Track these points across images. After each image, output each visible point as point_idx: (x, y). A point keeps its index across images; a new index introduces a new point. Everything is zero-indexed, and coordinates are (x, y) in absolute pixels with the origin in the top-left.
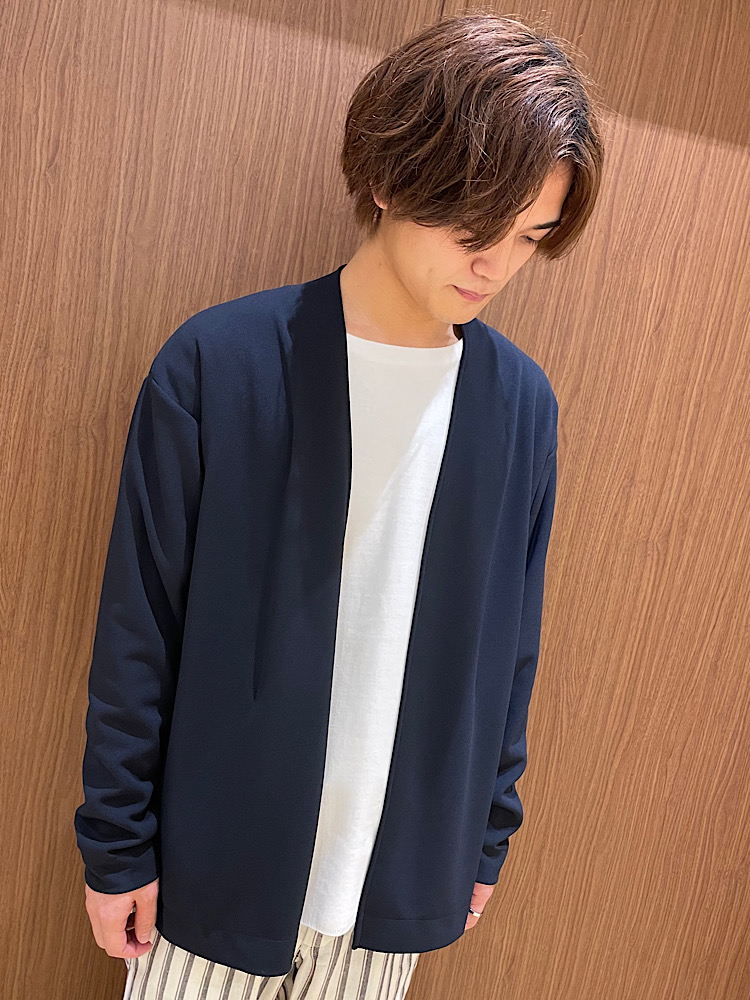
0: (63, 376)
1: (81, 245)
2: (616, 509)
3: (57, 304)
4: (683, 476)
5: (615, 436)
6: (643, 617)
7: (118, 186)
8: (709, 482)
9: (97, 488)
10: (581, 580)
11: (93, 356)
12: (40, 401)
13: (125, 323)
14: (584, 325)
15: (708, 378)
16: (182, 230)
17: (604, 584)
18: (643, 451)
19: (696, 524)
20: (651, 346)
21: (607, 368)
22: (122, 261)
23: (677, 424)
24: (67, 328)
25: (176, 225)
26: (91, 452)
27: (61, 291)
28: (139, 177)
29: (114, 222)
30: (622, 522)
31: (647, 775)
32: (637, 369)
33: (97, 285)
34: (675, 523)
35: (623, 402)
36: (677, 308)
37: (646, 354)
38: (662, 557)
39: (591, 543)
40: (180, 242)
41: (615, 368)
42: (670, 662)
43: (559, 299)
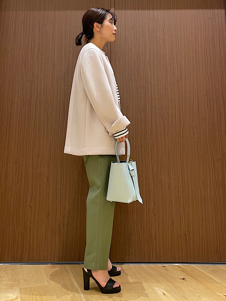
4: (178, 69)
6: (178, 99)
8: (184, 69)
15: (177, 50)
19: (184, 78)
20: (163, 46)
23: (173, 59)
31: (190, 135)
34: (179, 78)
36: (166, 38)
38: (178, 86)
42: (187, 108)
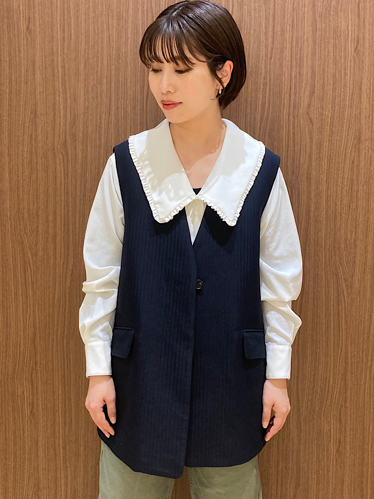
0: (44, 126)
1: (45, 63)
2: (352, 158)
3: (38, 92)
5: (343, 115)
7: (57, 32)
9: (66, 178)
10: (339, 203)
11: (56, 114)
12: (36, 139)
13: (68, 96)
14: (310, 56)
16: (89, 46)
17: (354, 204)
18: (363, 122)
21: (329, 77)
22: (63, 67)
24: (43, 102)
25: (86, 45)
26: (62, 161)
27: (38, 85)
28: (66, 26)
29: (58, 49)
30: (358, 166)
32: (349, 74)
33: (54, 80)
35: (344, 95)
37: (352, 65)
39: (340, 180)
40: (88, 53)
41: (334, 77)
43: (291, 43)
